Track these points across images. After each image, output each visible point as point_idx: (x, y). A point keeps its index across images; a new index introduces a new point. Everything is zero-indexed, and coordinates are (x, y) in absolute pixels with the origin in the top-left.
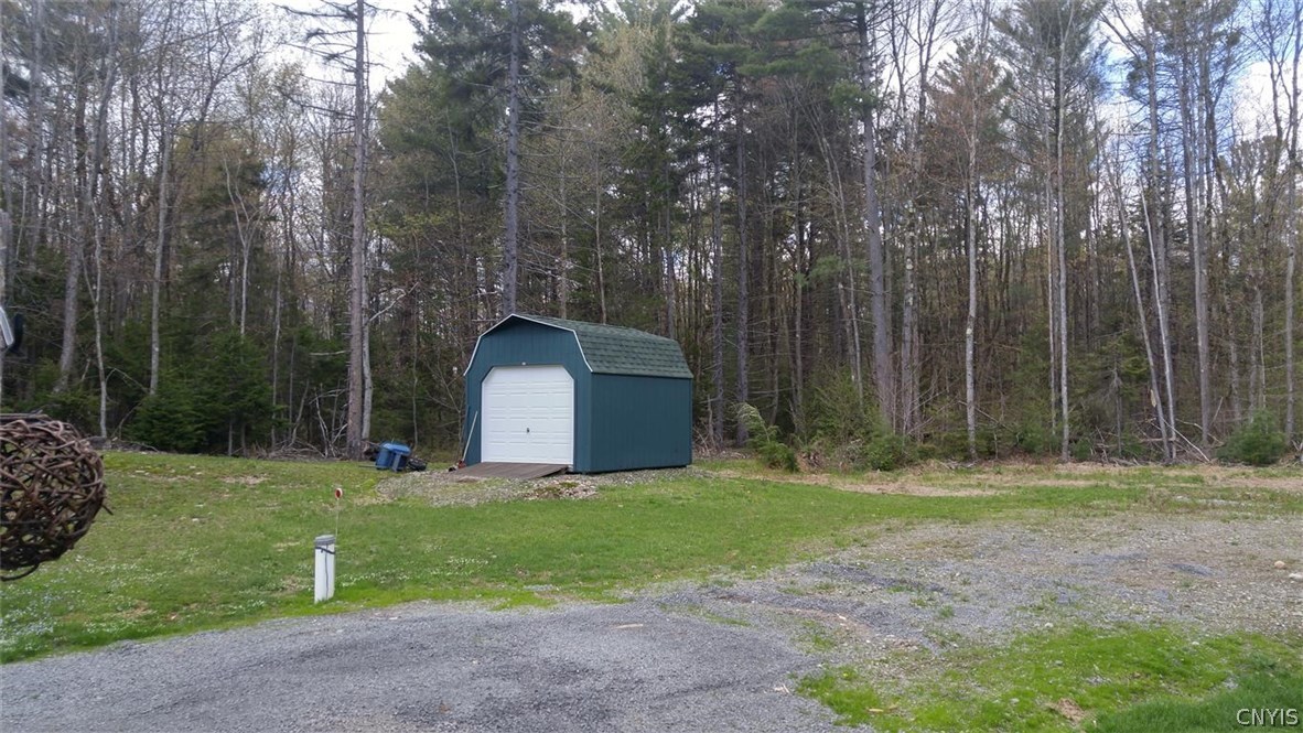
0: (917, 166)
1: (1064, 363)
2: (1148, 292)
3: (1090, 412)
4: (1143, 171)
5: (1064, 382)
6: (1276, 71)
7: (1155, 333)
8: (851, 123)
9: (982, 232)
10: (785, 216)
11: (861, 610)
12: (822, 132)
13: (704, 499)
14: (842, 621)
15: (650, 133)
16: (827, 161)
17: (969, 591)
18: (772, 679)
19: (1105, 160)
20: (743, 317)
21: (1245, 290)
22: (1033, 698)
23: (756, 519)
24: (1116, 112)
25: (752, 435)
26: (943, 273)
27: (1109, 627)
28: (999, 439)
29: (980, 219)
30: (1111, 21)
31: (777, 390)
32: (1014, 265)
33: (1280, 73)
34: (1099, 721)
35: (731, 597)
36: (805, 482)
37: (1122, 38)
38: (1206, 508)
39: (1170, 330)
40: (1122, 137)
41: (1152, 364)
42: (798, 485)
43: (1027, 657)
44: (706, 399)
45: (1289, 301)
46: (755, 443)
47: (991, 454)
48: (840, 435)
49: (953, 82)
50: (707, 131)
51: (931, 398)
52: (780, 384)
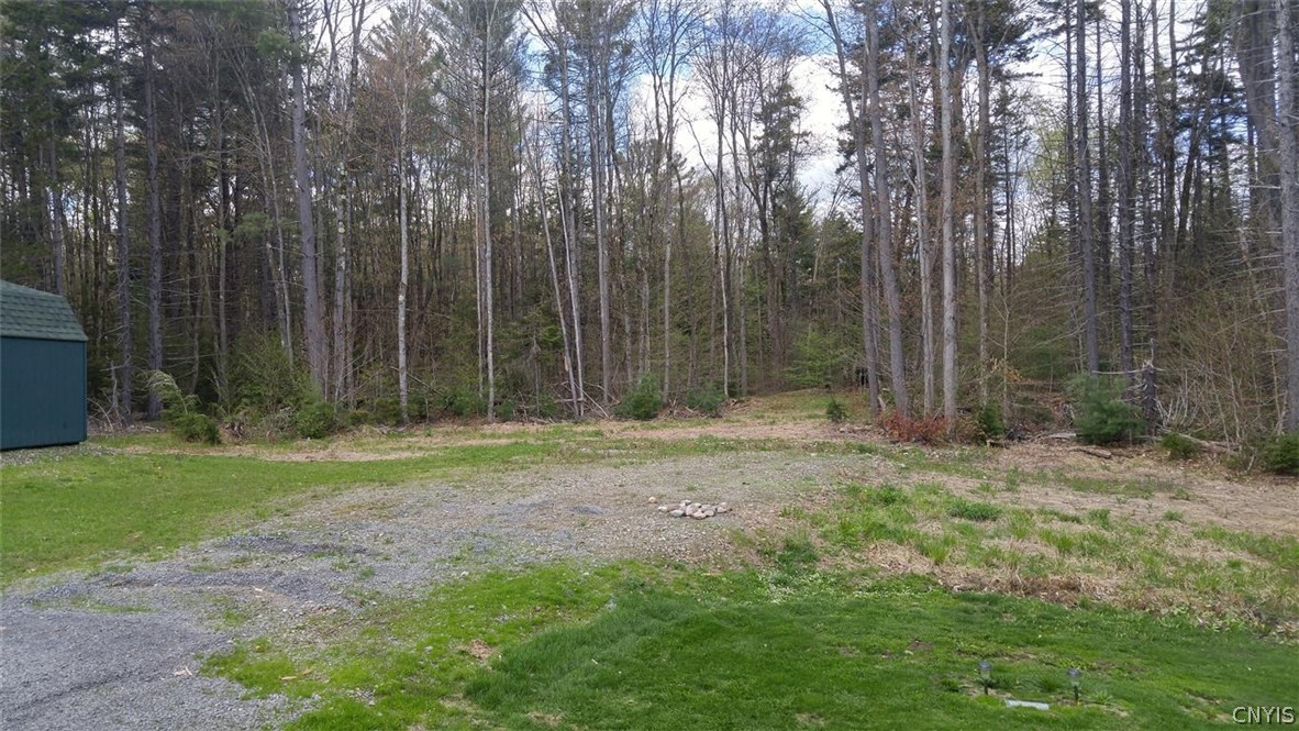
0: (349, 127)
1: (490, 330)
2: (562, 268)
3: (513, 376)
4: (558, 157)
5: (490, 348)
6: (658, 83)
7: (567, 305)
8: (280, 76)
9: (415, 202)
10: (206, 166)
11: (279, 580)
12: (247, 81)
13: (102, 478)
14: (258, 593)
15: (27, 49)
16: (253, 112)
17: (392, 549)
18: (172, 664)
19: (526, 143)
20: (155, 274)
21: (637, 271)
22: (446, 644)
23: (166, 497)
24: (535, 100)
25: (166, 406)
26: (378, 240)
27: (518, 569)
28: (430, 403)
29: (413, 188)
30: (530, 13)
31: (197, 357)
32: (446, 236)
33: (661, 85)
34: (504, 655)
35: (128, 582)
36: (227, 454)
37: (539, 31)
38: (603, 458)
39: (580, 303)
40: (541, 124)
41: (564, 332)
42: (219, 458)
43: (443, 606)
44: (109, 366)
45: (667, 282)
46: (171, 415)
47: (423, 417)
48: (268, 402)
49: (387, 48)
50: (104, 59)
51: (365, 363)
52: (201, 350)
